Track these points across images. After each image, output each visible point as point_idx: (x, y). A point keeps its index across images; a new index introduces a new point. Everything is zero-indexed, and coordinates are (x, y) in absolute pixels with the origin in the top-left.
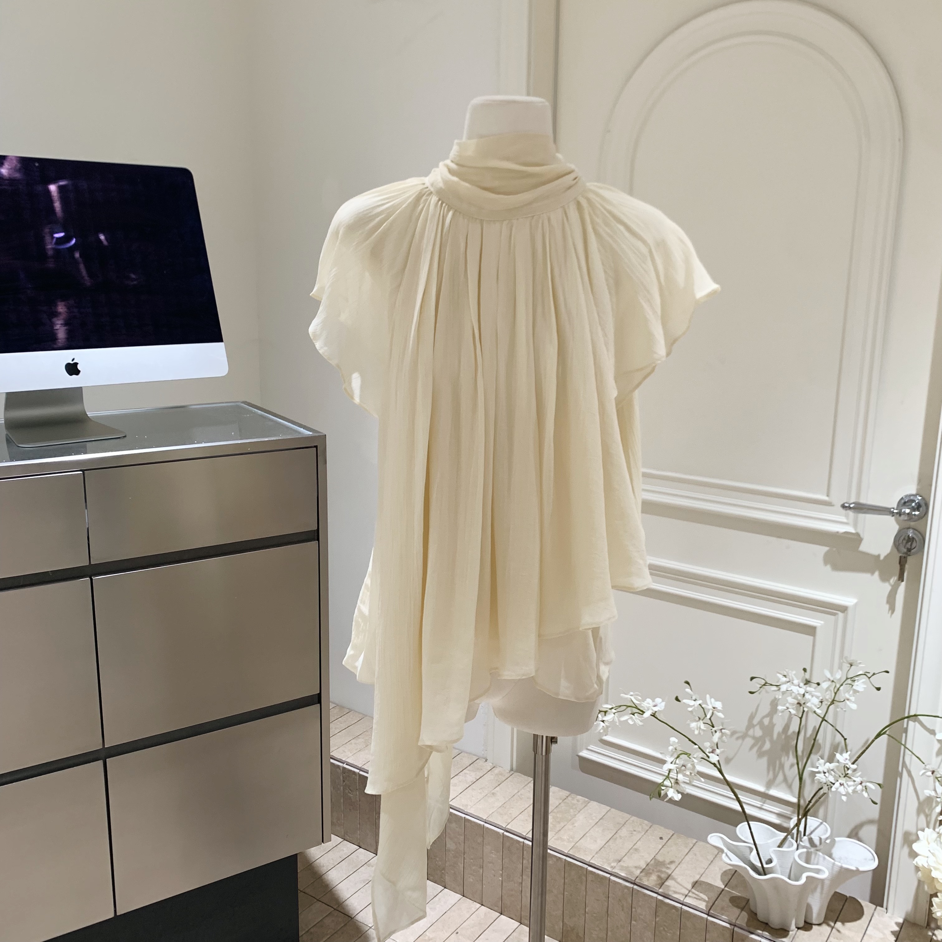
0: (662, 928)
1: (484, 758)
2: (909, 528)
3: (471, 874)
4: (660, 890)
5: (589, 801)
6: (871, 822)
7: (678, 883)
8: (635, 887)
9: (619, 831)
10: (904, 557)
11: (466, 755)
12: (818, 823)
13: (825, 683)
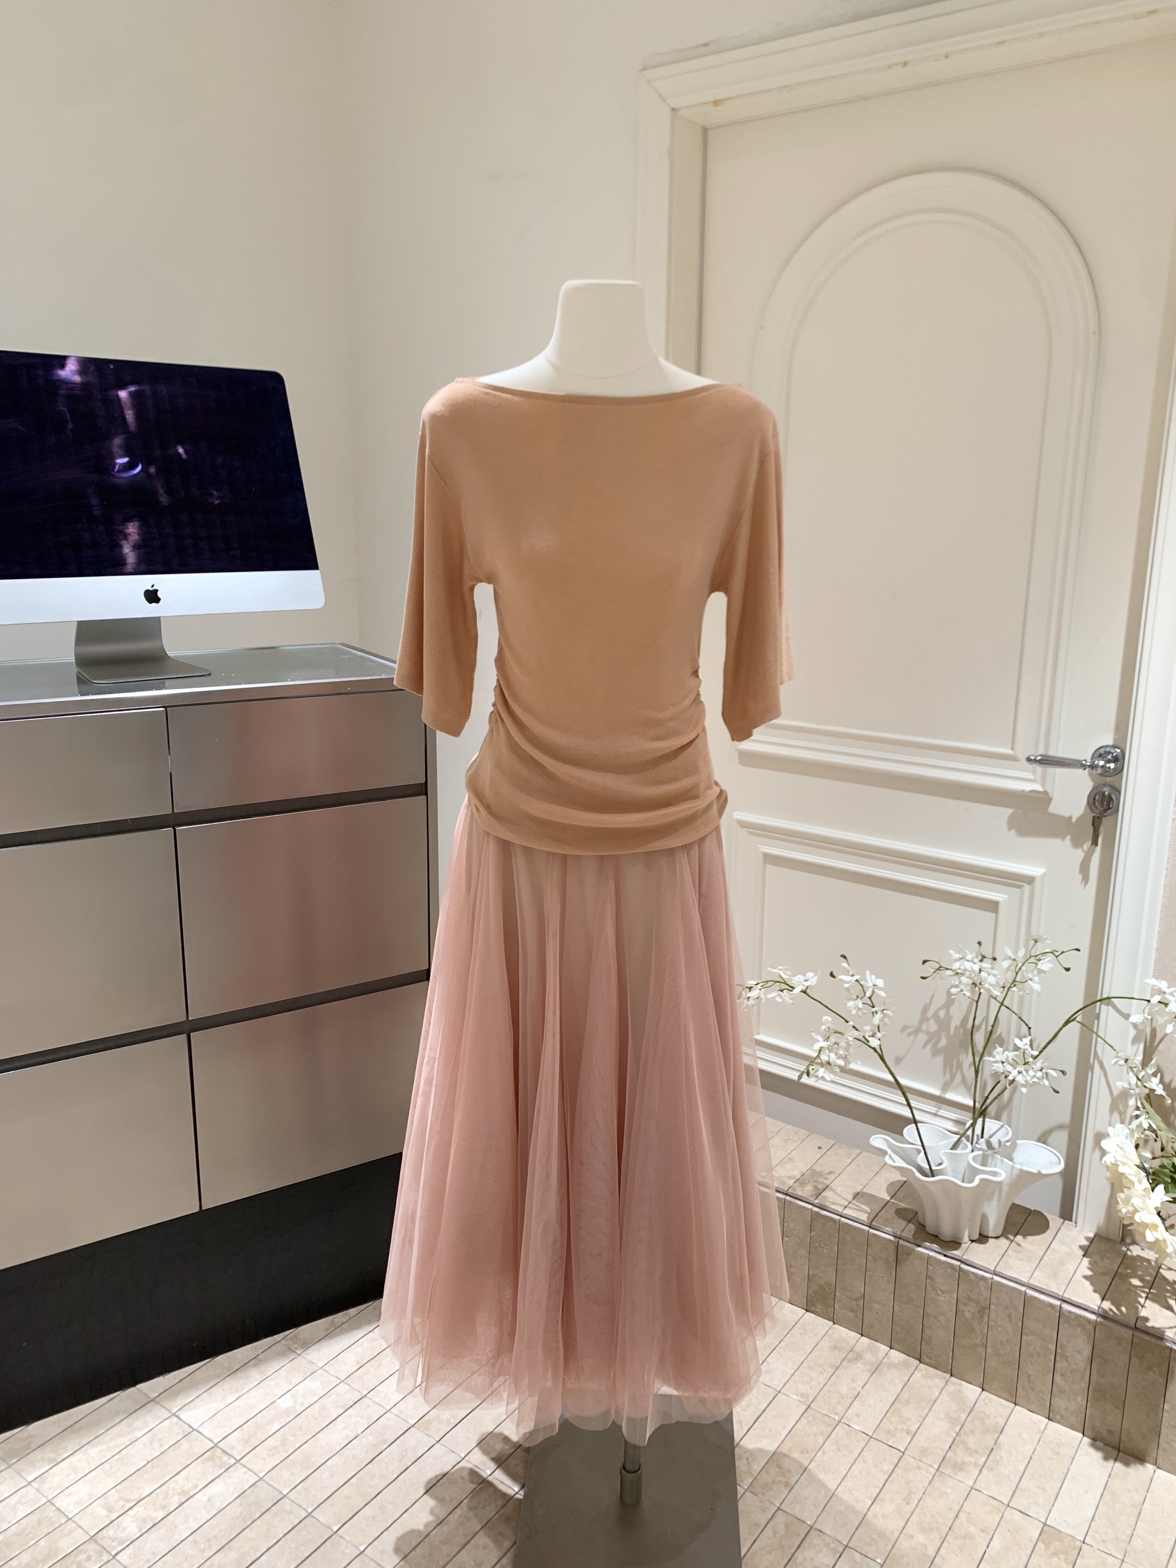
0: (817, 1244)
2: (1104, 785)
4: (816, 1201)
6: (1060, 1127)
7: (836, 1193)
8: (788, 1198)
10: (1098, 817)
12: (999, 1126)
13: (1005, 962)
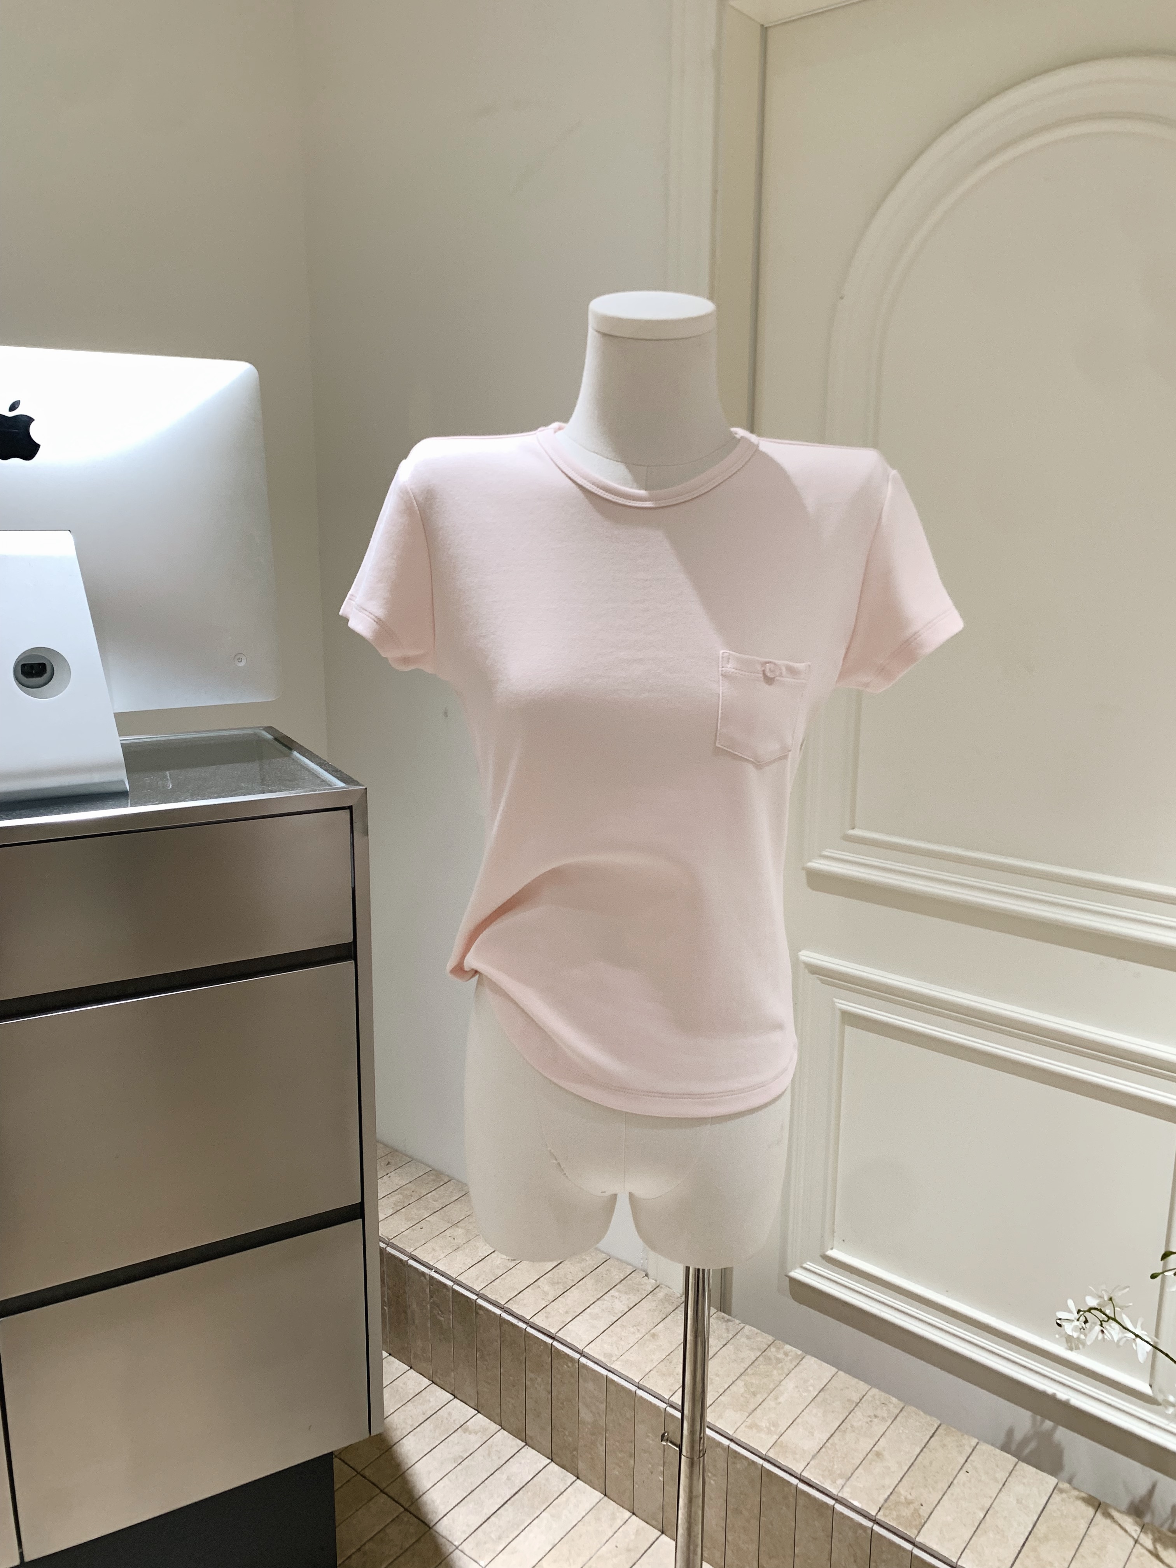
1: (644, 1271)
3: (616, 1464)
5: (805, 1354)
8: (876, 1528)
9: (850, 1416)
11: (617, 1263)
